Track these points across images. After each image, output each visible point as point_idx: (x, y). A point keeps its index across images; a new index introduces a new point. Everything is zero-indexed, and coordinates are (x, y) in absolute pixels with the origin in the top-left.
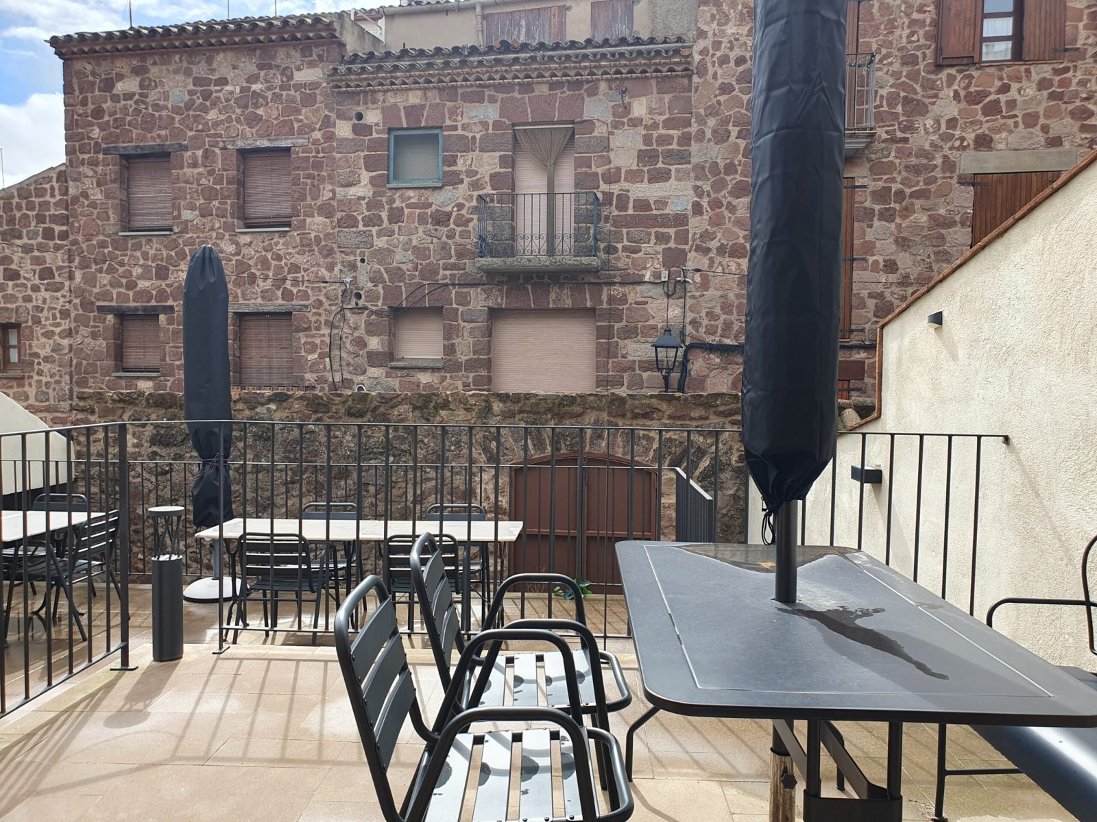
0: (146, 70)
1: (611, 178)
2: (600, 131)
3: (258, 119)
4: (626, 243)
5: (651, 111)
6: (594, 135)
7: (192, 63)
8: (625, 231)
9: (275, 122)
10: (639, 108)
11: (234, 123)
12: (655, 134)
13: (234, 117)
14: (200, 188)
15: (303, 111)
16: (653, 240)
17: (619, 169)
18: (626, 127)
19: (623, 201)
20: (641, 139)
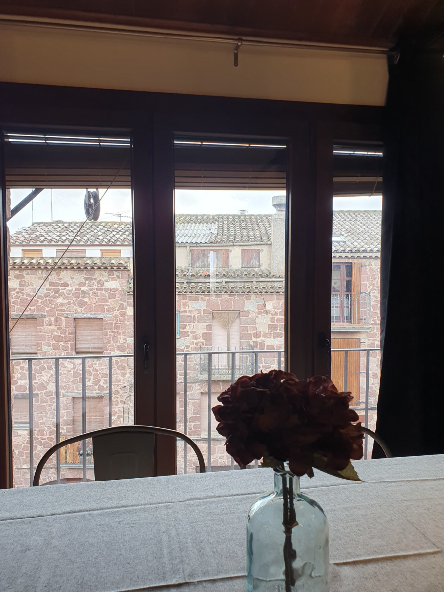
0: (23, 277)
1: (257, 335)
2: (252, 316)
3: (86, 303)
4: (264, 364)
5: (274, 308)
6: (249, 317)
8: (263, 358)
9: (94, 305)
10: (269, 307)
11: (72, 305)
12: (276, 317)
13: (71, 302)
14: (53, 336)
15: (109, 301)
17: (260, 332)
18: (263, 314)
19: (262, 345)
20: (270, 320)
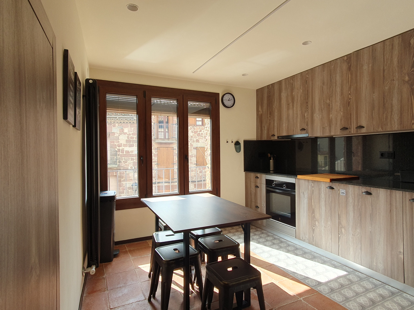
1: (119, 146)
4: (124, 160)
5: (129, 131)
6: (115, 136)
8: (123, 158)
10: (126, 130)
12: (130, 136)
16: (130, 160)
17: (121, 144)
19: (123, 151)
20: (126, 137)
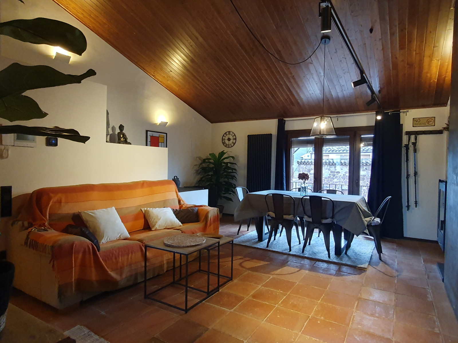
7: (331, 168)
